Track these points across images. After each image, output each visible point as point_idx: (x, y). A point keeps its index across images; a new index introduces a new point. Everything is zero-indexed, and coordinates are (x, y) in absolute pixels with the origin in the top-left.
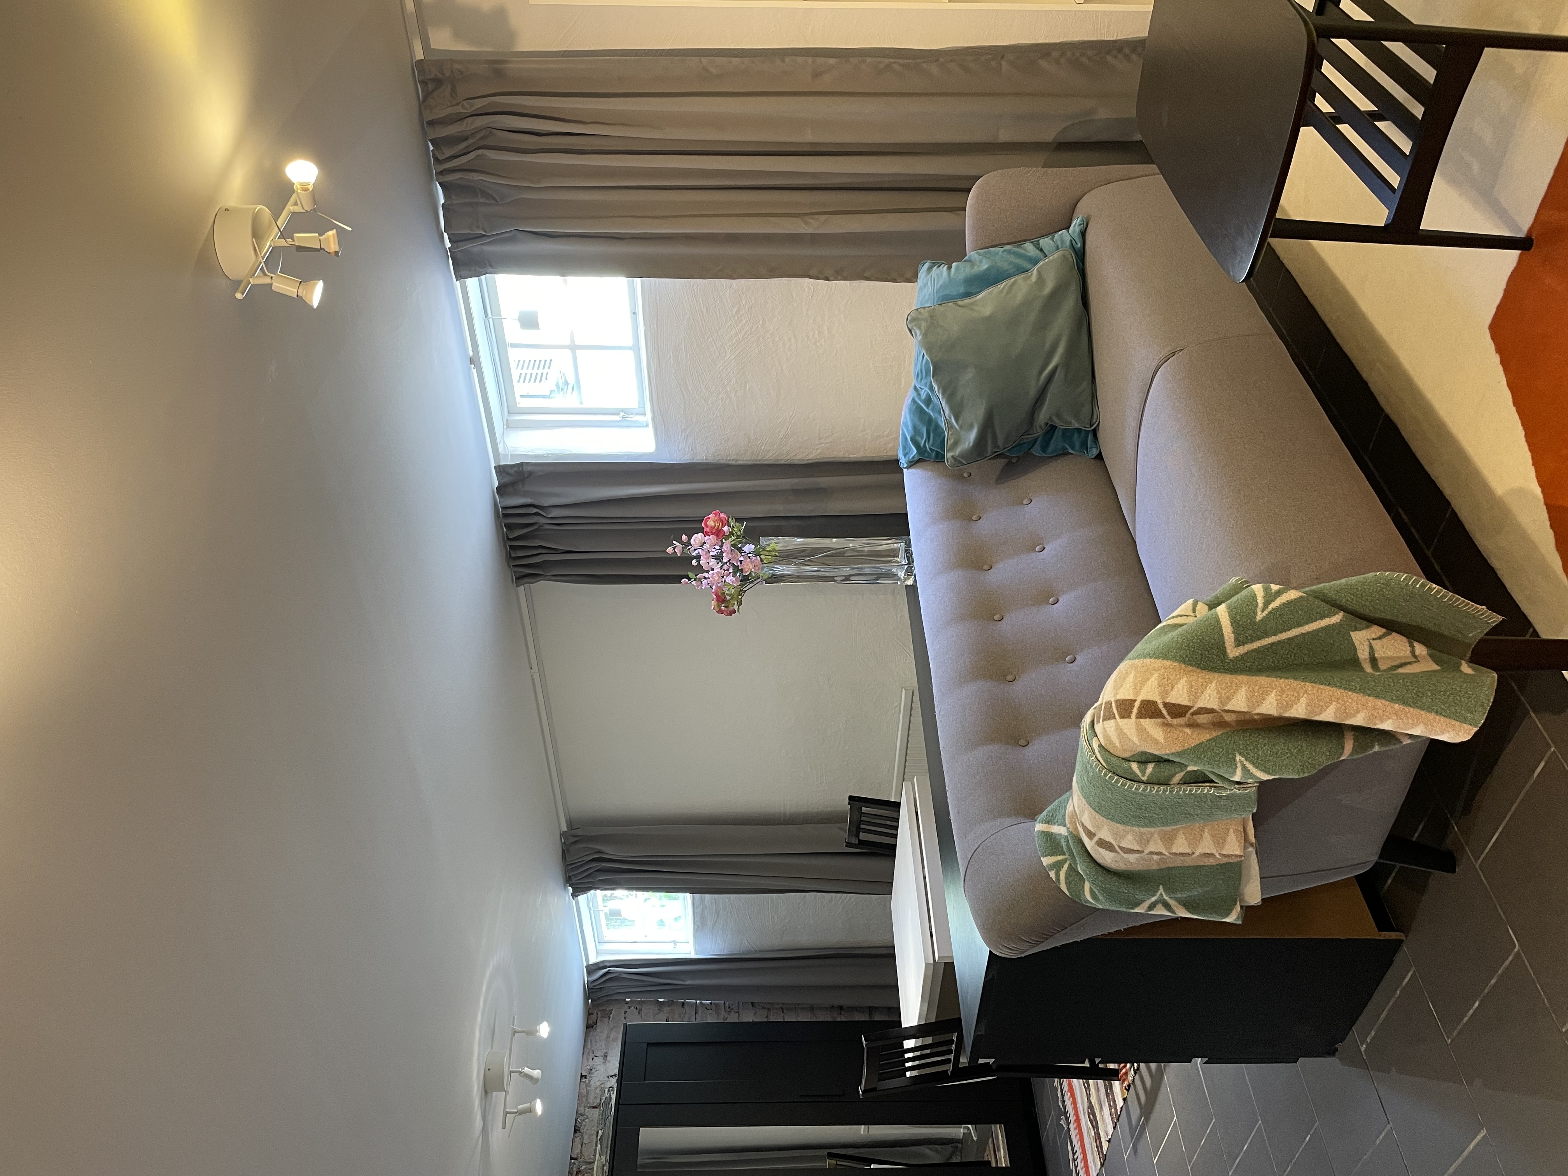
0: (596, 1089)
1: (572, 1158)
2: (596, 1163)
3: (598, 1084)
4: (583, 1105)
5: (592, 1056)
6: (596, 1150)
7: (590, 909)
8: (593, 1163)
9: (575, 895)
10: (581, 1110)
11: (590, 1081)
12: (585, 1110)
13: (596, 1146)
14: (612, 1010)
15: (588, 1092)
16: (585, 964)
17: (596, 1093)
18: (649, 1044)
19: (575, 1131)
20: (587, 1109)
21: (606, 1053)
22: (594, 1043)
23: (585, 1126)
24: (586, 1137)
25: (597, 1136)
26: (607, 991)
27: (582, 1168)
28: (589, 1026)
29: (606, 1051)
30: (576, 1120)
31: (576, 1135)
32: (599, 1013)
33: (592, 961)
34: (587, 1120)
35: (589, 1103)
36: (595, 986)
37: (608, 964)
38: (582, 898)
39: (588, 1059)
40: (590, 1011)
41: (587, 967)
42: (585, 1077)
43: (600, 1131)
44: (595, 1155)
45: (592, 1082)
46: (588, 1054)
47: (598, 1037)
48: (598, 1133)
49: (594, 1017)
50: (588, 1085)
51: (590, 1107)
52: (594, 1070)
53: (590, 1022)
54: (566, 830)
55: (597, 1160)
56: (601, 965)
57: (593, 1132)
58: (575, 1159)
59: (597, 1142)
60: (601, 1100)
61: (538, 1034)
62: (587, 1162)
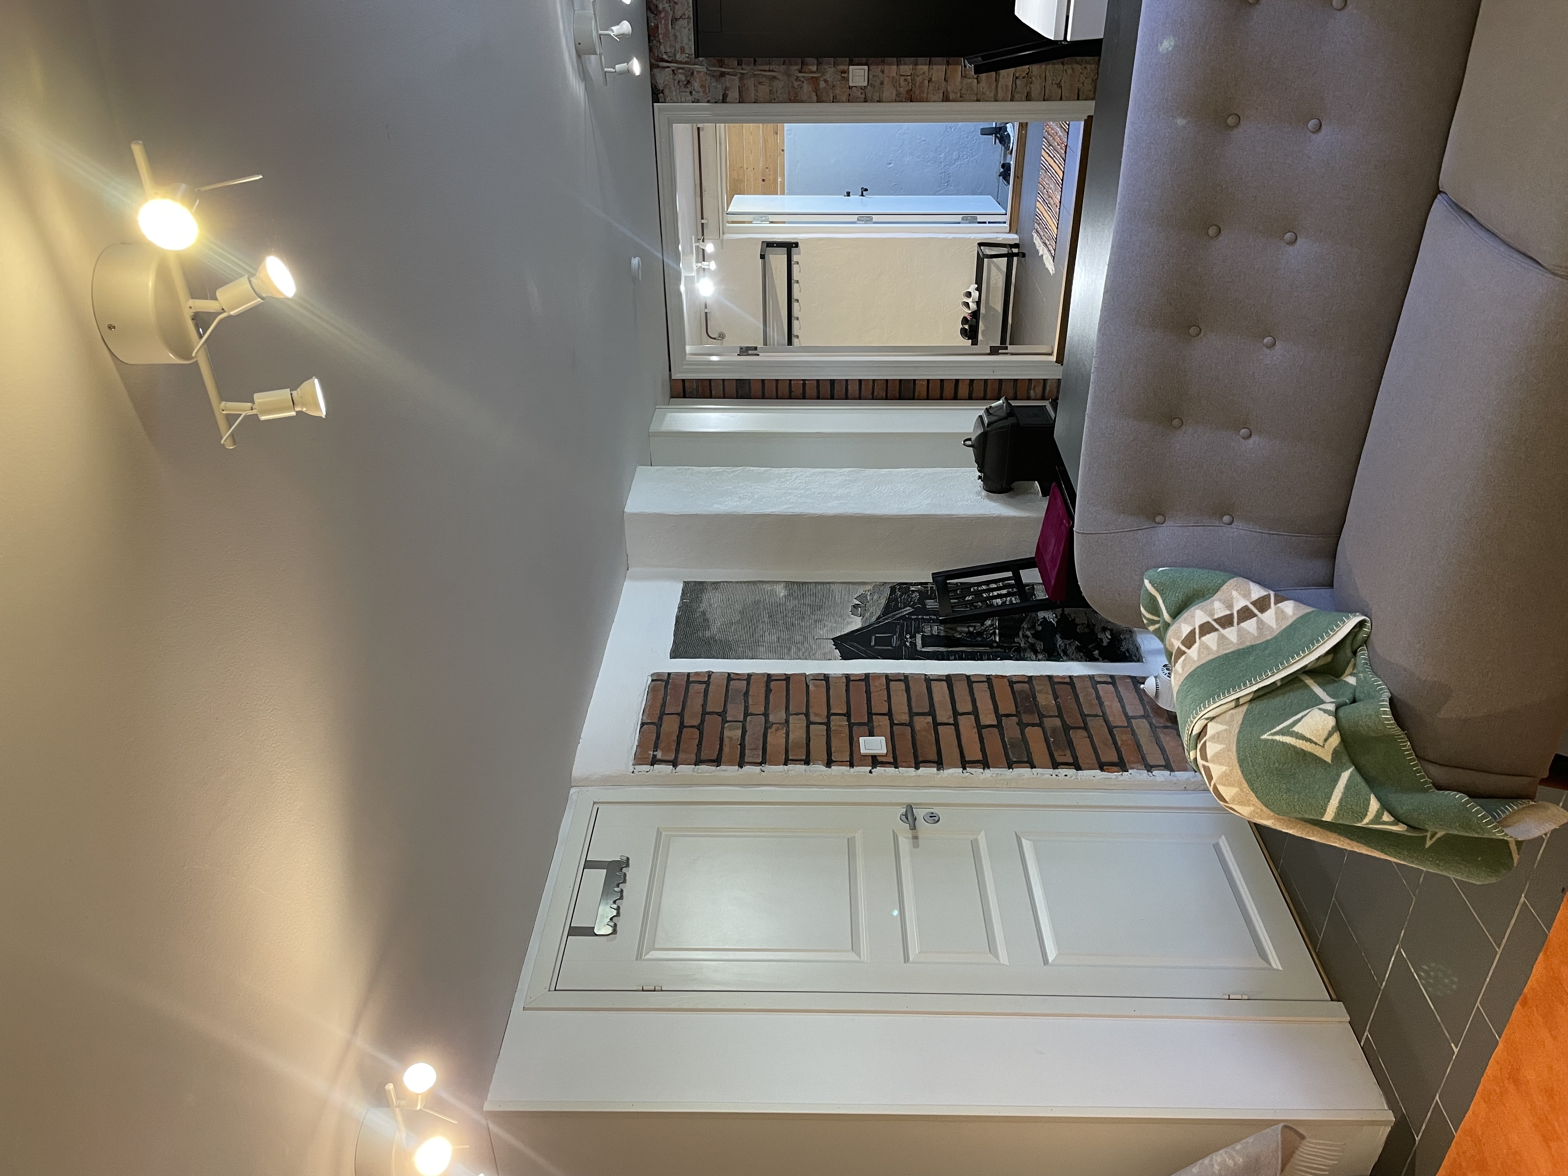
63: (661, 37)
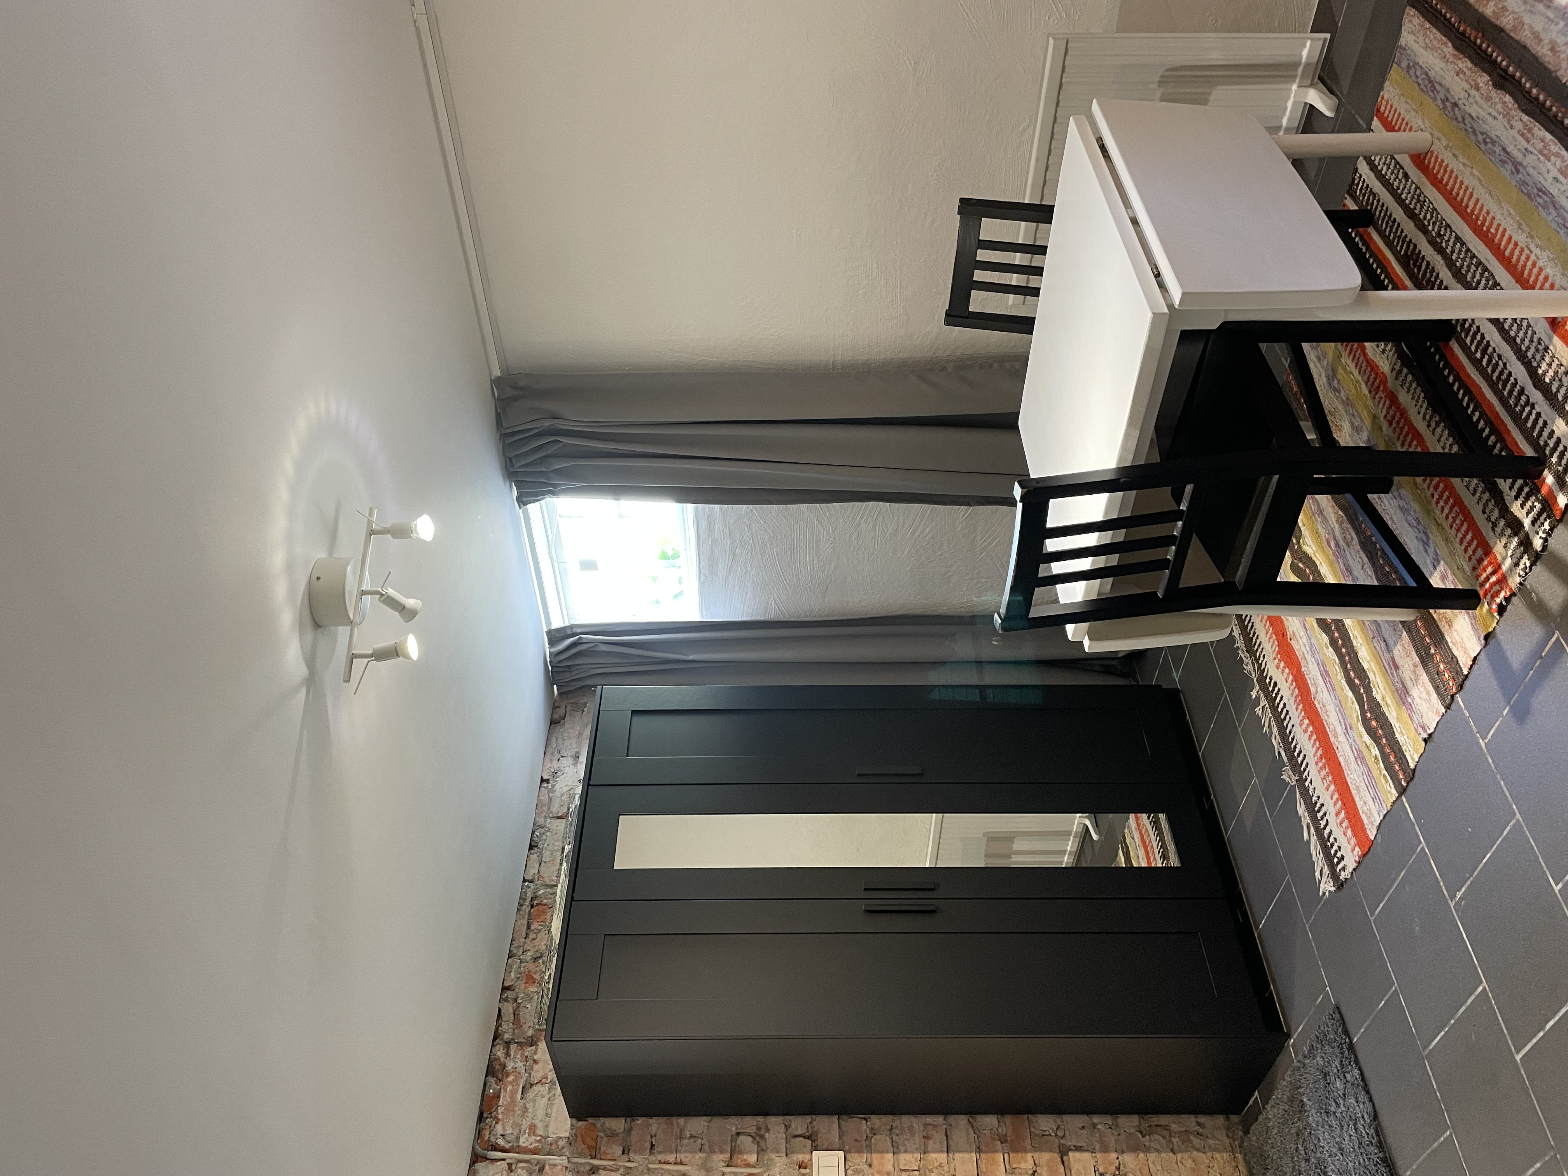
0: (562, 795)
1: (524, 880)
2: (560, 886)
3: (565, 789)
4: (543, 815)
5: (557, 756)
6: (560, 869)
8: (556, 886)
10: (541, 821)
11: (553, 786)
12: (545, 821)
13: (561, 864)
14: (587, 703)
15: (550, 799)
16: (545, 629)
17: (562, 800)
18: (634, 712)
19: (531, 847)
20: (548, 820)
21: (578, 753)
22: (560, 742)
23: (545, 840)
24: (547, 855)
25: (563, 852)
26: (576, 672)
27: (540, 893)
28: (554, 722)
29: (577, 750)
30: (533, 832)
31: (532, 851)
33: (557, 623)
34: (548, 834)
35: (551, 812)
36: (560, 662)
37: (579, 630)
38: (533, 508)
39: (551, 761)
40: (556, 705)
41: (549, 633)
42: (547, 781)
43: (566, 847)
44: (558, 876)
45: (557, 787)
46: (552, 754)
47: (565, 734)
48: (563, 849)
49: (561, 711)
50: (552, 790)
51: (553, 817)
52: (559, 773)
53: (556, 717)
54: (499, 374)
55: (561, 882)
56: (569, 632)
57: (556, 848)
58: (531, 881)
59: (562, 860)
60: (568, 809)
61: (414, 535)
62: (547, 885)
63: (500, 1110)
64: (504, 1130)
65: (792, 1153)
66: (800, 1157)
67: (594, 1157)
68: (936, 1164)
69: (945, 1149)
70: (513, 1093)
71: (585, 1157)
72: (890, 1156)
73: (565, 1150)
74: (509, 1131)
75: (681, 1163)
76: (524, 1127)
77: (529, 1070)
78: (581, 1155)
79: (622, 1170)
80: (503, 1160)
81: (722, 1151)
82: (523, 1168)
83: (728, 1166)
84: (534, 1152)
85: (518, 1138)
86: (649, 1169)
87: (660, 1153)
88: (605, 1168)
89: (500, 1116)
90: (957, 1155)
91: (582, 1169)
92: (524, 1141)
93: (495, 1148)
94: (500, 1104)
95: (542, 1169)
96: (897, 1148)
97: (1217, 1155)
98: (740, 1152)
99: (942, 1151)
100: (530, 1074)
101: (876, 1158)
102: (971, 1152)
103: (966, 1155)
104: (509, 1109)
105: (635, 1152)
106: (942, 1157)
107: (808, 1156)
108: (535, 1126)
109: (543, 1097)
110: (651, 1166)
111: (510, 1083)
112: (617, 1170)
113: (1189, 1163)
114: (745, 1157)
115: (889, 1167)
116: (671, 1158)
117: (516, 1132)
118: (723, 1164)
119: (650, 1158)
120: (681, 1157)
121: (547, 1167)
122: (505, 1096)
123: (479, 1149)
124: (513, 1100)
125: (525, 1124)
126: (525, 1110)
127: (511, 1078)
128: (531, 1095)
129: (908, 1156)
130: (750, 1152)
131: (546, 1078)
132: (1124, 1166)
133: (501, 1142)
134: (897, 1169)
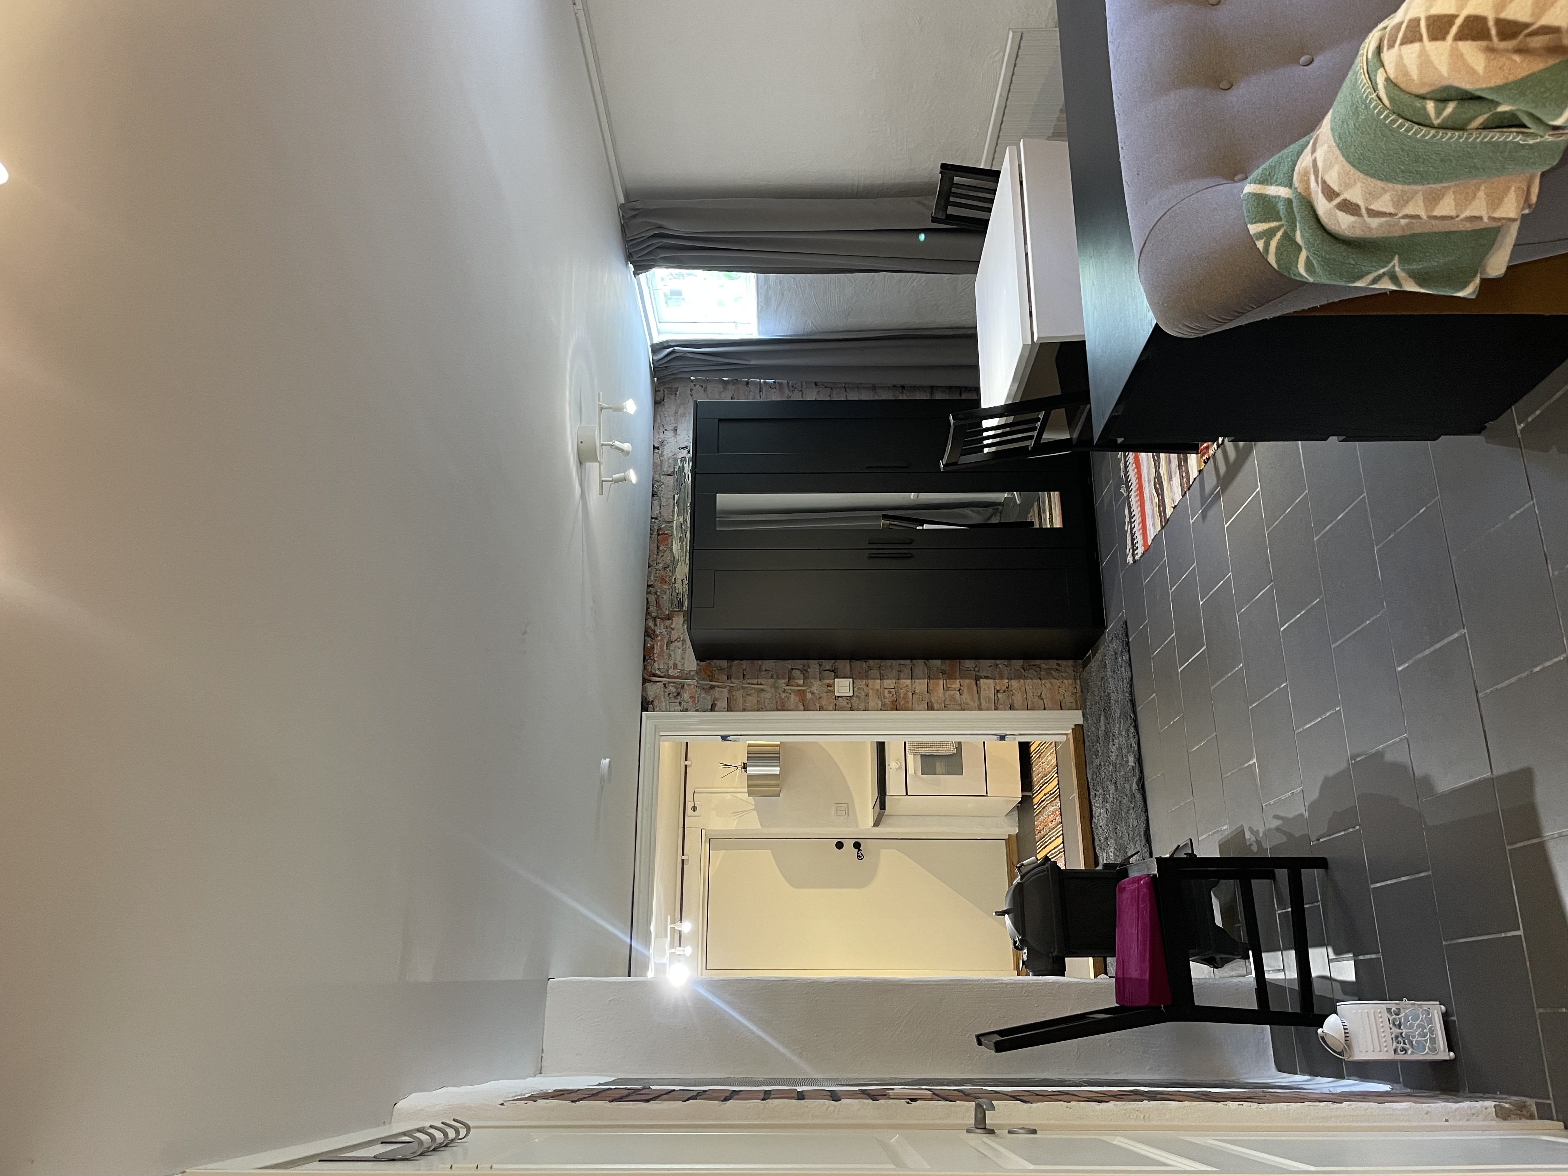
0: (669, 459)
1: (652, 518)
2: (675, 522)
3: (671, 454)
4: (658, 473)
5: (662, 430)
6: (673, 511)
7: (649, 288)
8: (672, 522)
9: (636, 273)
10: (657, 477)
11: (662, 452)
12: (660, 477)
13: (674, 507)
14: (678, 388)
15: (661, 461)
16: (649, 344)
17: (669, 463)
18: (720, 420)
19: (653, 495)
20: (662, 477)
21: (676, 427)
22: (662, 417)
23: (661, 490)
24: (663, 500)
25: (674, 499)
26: (672, 369)
27: (663, 526)
28: (657, 403)
29: (675, 425)
30: (653, 485)
31: (654, 499)
32: (666, 392)
33: (657, 340)
34: (663, 486)
35: (663, 471)
36: (660, 365)
37: (673, 344)
38: (642, 276)
39: (659, 433)
40: (657, 389)
41: (652, 346)
42: (658, 448)
43: (676, 495)
44: (673, 516)
45: (665, 453)
46: (659, 428)
47: (666, 413)
48: (674, 497)
49: (661, 394)
50: (661, 455)
51: (665, 475)
52: (665, 443)
53: (658, 399)
54: (624, 202)
55: (675, 519)
56: (666, 345)
57: (669, 496)
58: (656, 519)
59: (674, 504)
60: (674, 469)
61: (625, 410)
62: (666, 521)
63: (656, 655)
64: (659, 666)
65: (824, 679)
66: (828, 681)
67: (712, 681)
68: (904, 685)
69: (910, 677)
70: (661, 647)
71: (707, 681)
72: (879, 681)
73: (695, 677)
74: (662, 667)
75: (761, 684)
76: (670, 666)
77: (669, 634)
78: (703, 680)
79: (728, 688)
80: (661, 682)
81: (783, 678)
82: (672, 686)
83: (787, 686)
84: (678, 677)
85: (668, 671)
86: (743, 687)
87: (748, 679)
88: (718, 687)
89: (656, 659)
90: (916, 681)
91: (705, 687)
92: (671, 672)
93: (655, 675)
94: (655, 652)
95: (683, 686)
96: (883, 676)
97: (1065, 681)
98: (794, 679)
99: (907, 679)
100: (670, 636)
101: (871, 682)
102: (925, 679)
103: (922, 681)
104: (661, 654)
105: (734, 678)
106: (908, 682)
107: (832, 681)
108: (676, 664)
109: (679, 648)
110: (743, 685)
111: (659, 641)
112: (725, 688)
113: (1048, 685)
114: (797, 681)
115: (878, 687)
116: (755, 681)
117: (666, 667)
118: (784, 685)
119: (743, 682)
120: (760, 681)
121: (686, 685)
122: (657, 648)
123: (647, 677)
124: (662, 650)
125: (671, 663)
126: (670, 655)
127: (659, 638)
128: (672, 648)
129: (889, 681)
130: (799, 679)
131: (680, 638)
132: (1012, 687)
133: (658, 672)
134: (882, 687)
